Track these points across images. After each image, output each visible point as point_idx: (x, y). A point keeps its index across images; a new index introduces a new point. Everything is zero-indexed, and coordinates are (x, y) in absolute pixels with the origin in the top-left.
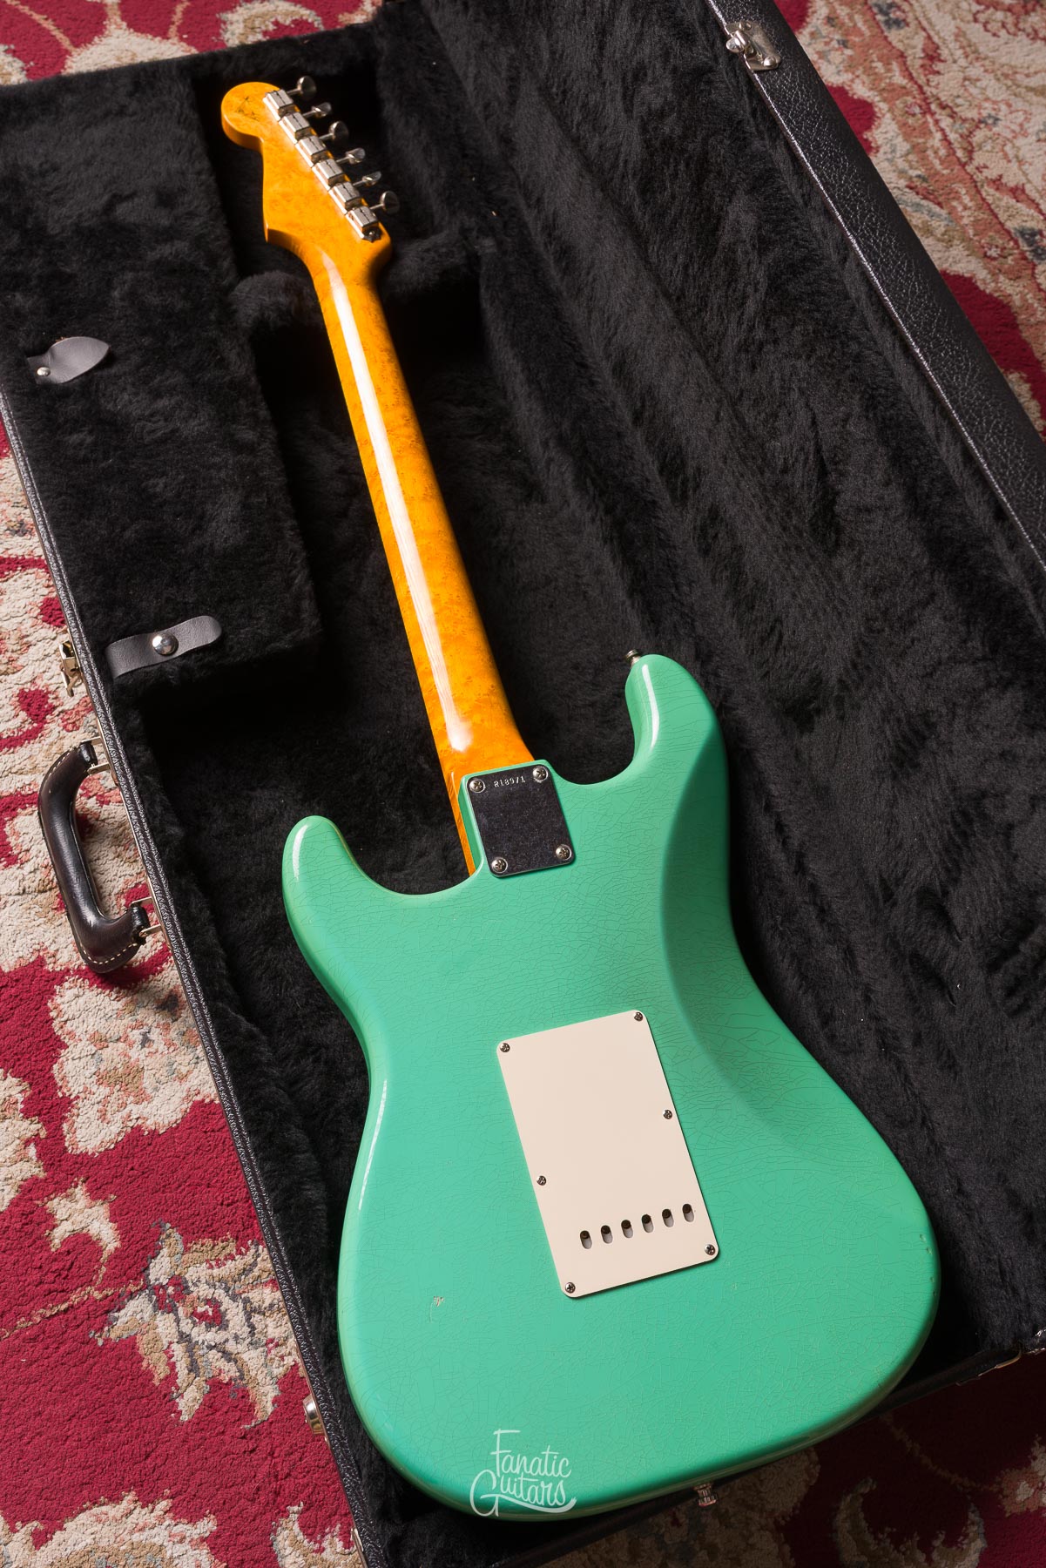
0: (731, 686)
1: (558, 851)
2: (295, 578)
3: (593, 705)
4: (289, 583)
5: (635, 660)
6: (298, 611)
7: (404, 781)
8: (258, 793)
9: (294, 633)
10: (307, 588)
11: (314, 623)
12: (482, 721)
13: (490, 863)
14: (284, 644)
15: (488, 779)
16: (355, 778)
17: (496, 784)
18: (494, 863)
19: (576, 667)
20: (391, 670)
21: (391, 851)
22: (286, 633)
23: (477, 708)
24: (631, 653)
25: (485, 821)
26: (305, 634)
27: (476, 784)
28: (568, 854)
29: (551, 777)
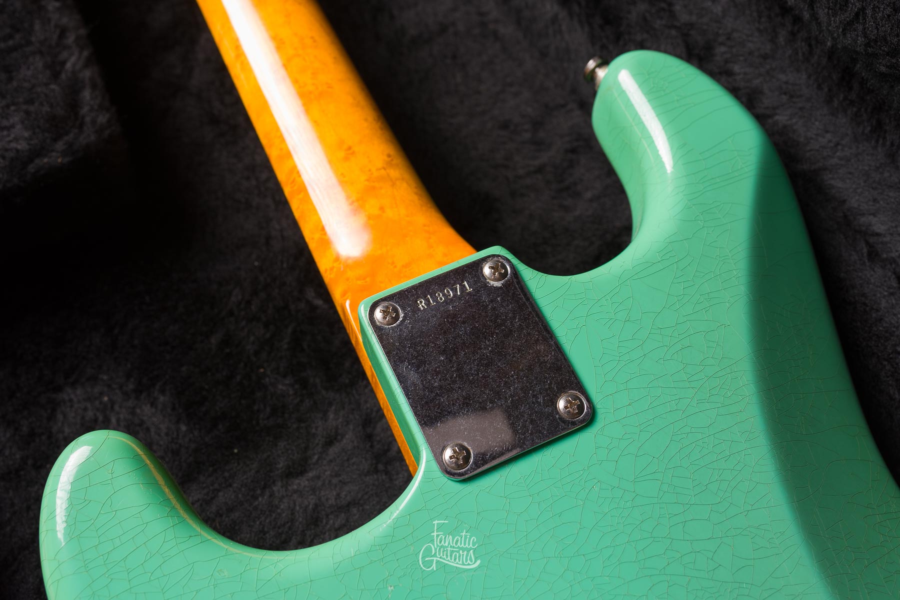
0: (756, 82)
1: (561, 404)
2: (63, 63)
3: (540, 170)
4: (55, 69)
5: (601, 73)
6: (74, 106)
7: (290, 330)
8: (68, 394)
9: (70, 137)
10: (87, 74)
11: (102, 119)
12: (382, 209)
13: (438, 456)
14: (56, 158)
15: (404, 297)
16: (214, 340)
17: (422, 304)
18: (448, 453)
19: (505, 126)
20: (248, 178)
21: (282, 444)
22: (55, 140)
23: (370, 190)
24: (591, 64)
25: (413, 376)
26: (88, 136)
27: (385, 312)
28: (581, 408)
29: (516, 273)
